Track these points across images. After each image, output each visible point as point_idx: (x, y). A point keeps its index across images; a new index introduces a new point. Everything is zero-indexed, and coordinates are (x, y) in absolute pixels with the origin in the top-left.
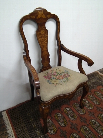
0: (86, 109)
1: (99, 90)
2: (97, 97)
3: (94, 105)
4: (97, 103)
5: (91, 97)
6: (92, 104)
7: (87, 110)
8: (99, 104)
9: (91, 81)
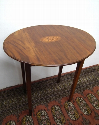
0: (68, 118)
1: (95, 92)
2: (89, 103)
3: (81, 114)
4: (85, 113)
5: (80, 102)
6: (78, 112)
7: (68, 120)
8: (89, 115)
9: (89, 77)
